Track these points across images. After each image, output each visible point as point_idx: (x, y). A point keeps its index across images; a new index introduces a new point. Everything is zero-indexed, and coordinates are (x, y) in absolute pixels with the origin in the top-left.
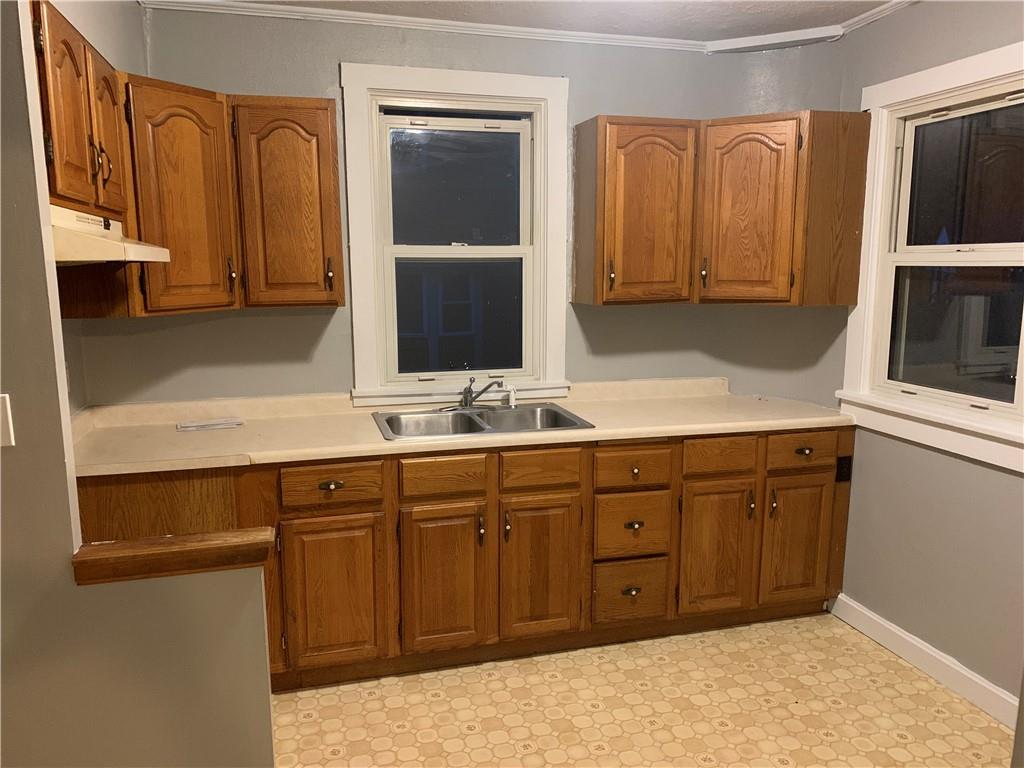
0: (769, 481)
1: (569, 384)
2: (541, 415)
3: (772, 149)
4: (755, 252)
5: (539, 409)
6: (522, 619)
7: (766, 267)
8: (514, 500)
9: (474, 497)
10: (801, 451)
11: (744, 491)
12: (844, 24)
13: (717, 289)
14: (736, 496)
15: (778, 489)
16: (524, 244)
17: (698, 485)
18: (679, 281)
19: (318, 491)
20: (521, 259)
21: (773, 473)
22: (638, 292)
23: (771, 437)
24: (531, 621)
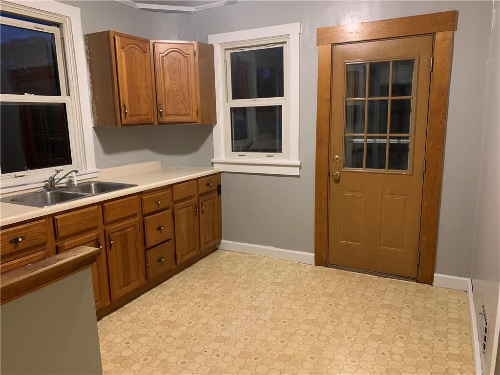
0: (200, 198)
1: (98, 170)
2: (95, 186)
3: (184, 56)
4: (182, 101)
5: (93, 184)
6: (121, 288)
7: (187, 108)
8: (112, 228)
9: (93, 230)
10: (208, 184)
12: (196, 7)
13: (167, 118)
14: (191, 207)
15: (203, 201)
16: (63, 95)
17: (179, 205)
18: (150, 114)
19: (10, 244)
20: (65, 104)
21: (201, 195)
22: (136, 119)
23: (199, 180)
24: (124, 287)
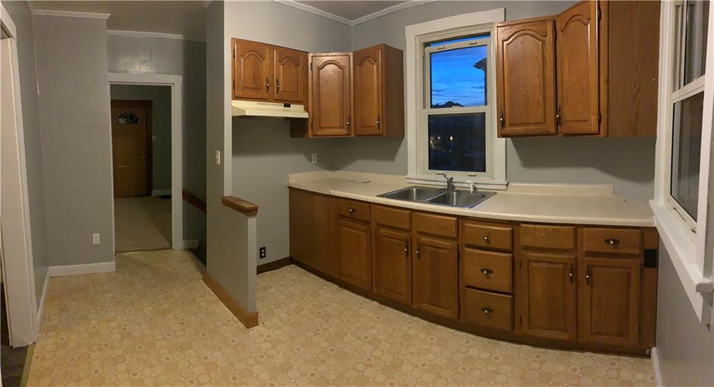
1: (507, 183)
4: (580, 100)
7: (585, 110)
10: (607, 241)
11: (567, 264)
17: (531, 254)
20: (485, 113)
21: (589, 254)
23: (585, 229)
